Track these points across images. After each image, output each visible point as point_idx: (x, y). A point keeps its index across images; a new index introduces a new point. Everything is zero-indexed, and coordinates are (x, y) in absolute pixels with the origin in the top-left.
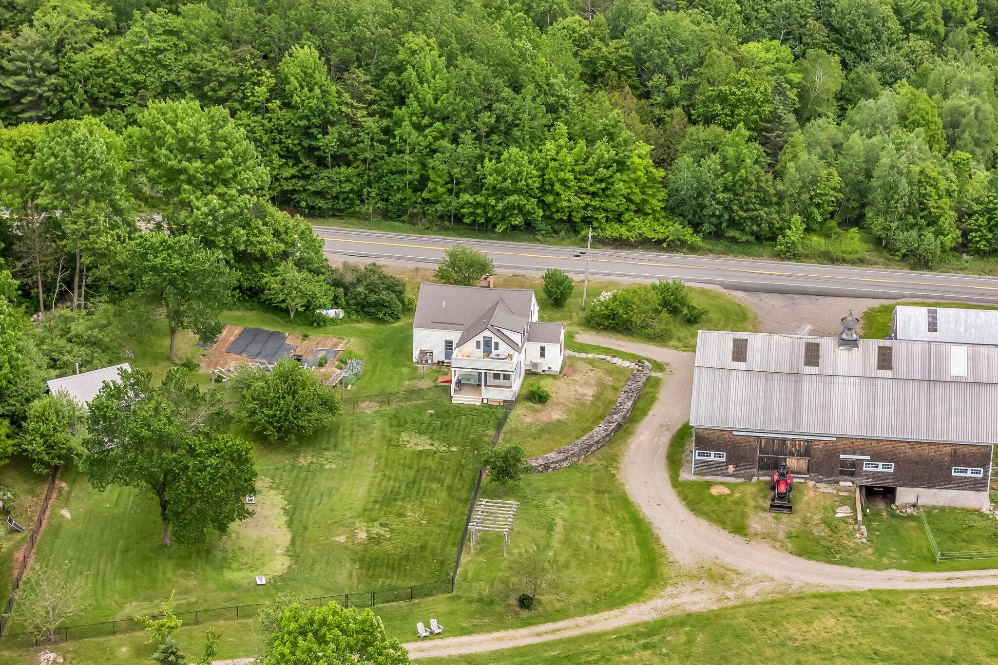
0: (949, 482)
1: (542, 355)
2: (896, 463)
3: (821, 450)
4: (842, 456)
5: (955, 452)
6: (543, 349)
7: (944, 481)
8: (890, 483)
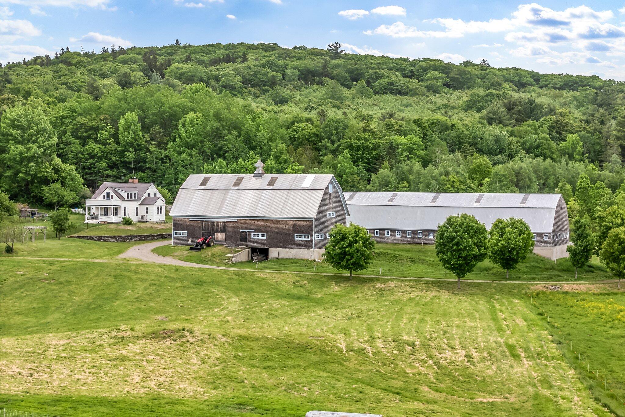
0: (294, 244)
1: (147, 212)
2: (267, 233)
3: (231, 227)
4: (241, 230)
5: (295, 225)
6: (147, 208)
7: (291, 243)
8: (265, 246)
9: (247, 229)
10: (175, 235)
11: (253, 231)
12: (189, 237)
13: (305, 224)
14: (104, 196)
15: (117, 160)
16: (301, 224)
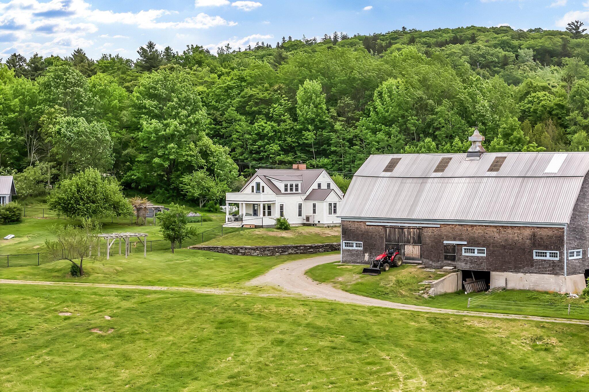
0: (532, 266)
2: (488, 247)
3: (429, 237)
4: (445, 242)
5: (534, 235)
6: (314, 206)
7: (527, 265)
8: (484, 268)
9: (454, 239)
10: (344, 248)
11: (465, 243)
12: (365, 251)
13: (550, 233)
14: (253, 187)
15: (294, 142)
16: (544, 233)
